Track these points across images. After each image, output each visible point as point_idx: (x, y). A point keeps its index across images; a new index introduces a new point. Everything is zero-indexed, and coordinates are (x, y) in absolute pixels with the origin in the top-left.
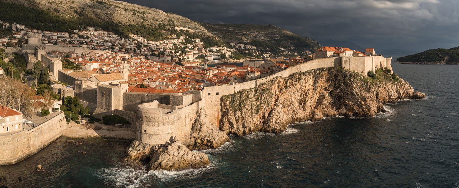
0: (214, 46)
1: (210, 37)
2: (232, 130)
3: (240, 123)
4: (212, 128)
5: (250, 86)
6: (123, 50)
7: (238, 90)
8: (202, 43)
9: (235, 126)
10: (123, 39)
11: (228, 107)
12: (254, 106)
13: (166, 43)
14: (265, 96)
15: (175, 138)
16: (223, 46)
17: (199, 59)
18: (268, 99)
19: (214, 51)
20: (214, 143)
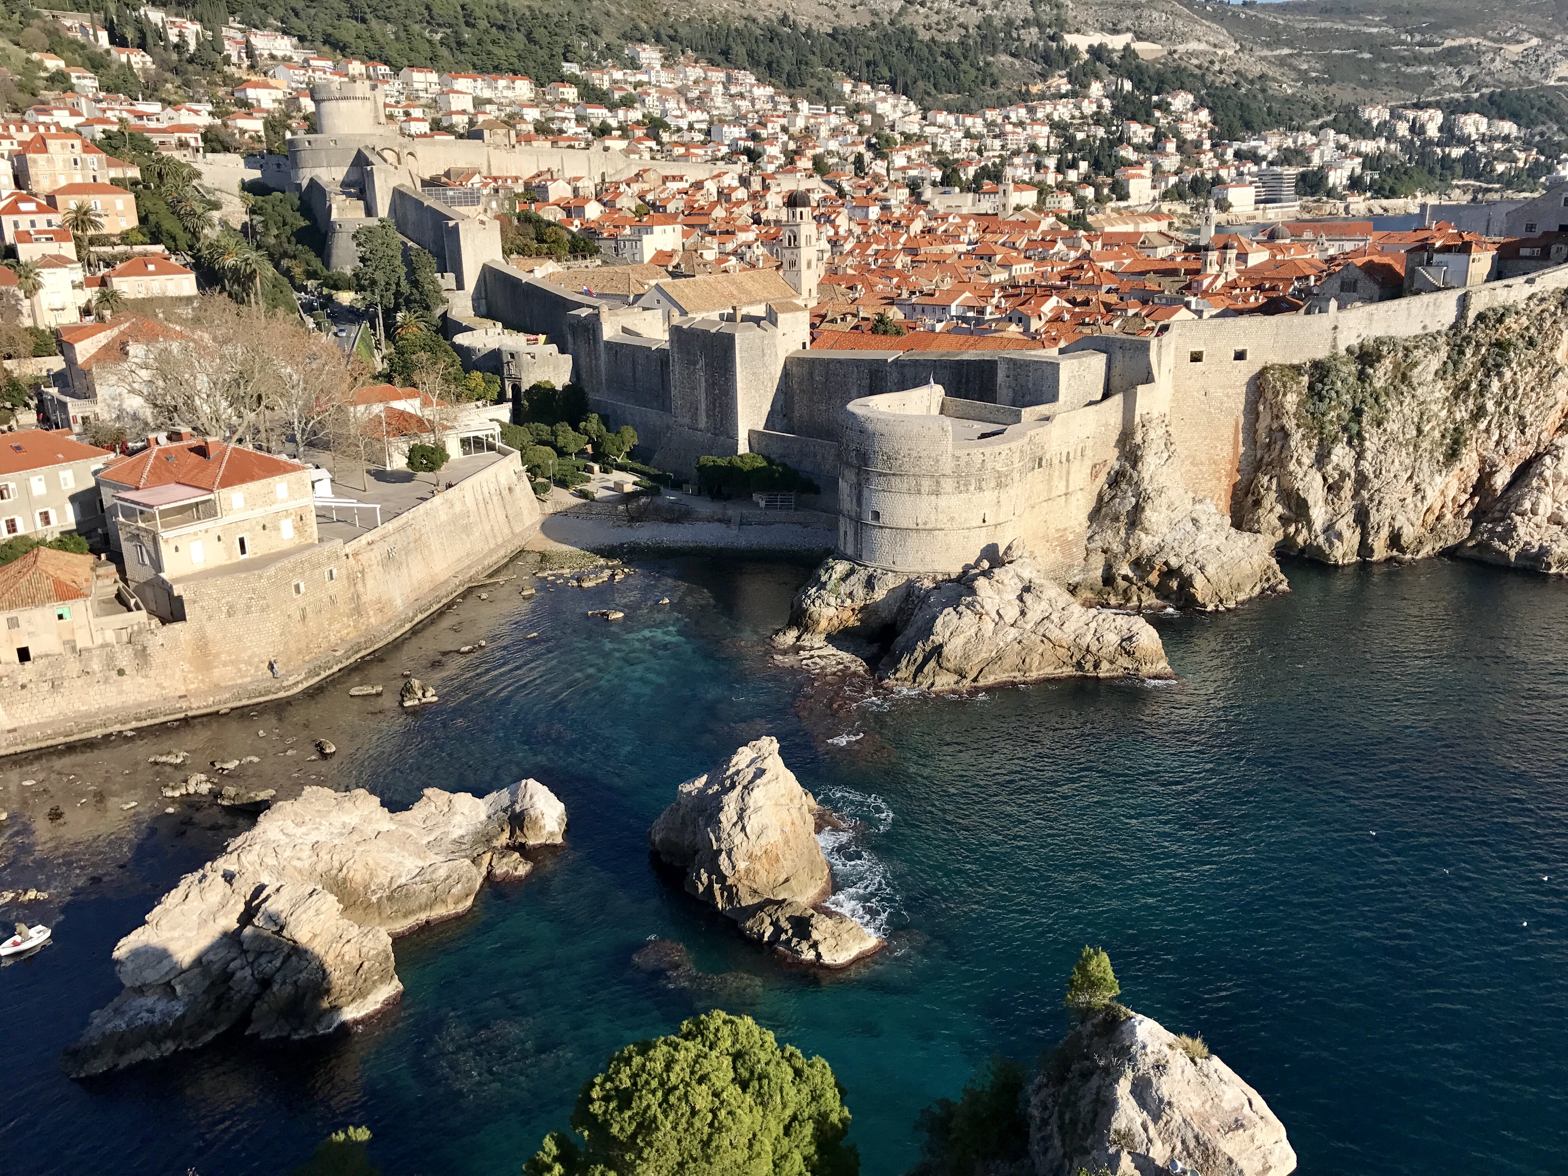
0: (1268, 127)
1: (1252, 82)
2: (1297, 529)
3: (1347, 505)
4: (1194, 515)
5: (1427, 322)
6: (805, 163)
7: (1355, 342)
8: (1204, 115)
9: (1319, 514)
10: (804, 106)
11: (1290, 424)
12: (1434, 423)
13: (1014, 119)
14: (1508, 375)
15: (1009, 548)
16: (1321, 127)
17: (1181, 197)
18: (1525, 394)
19: (1264, 158)
20: (1199, 582)
